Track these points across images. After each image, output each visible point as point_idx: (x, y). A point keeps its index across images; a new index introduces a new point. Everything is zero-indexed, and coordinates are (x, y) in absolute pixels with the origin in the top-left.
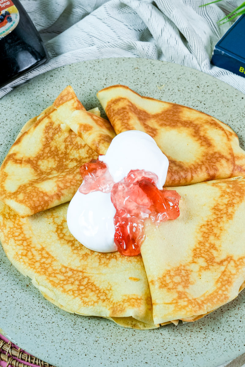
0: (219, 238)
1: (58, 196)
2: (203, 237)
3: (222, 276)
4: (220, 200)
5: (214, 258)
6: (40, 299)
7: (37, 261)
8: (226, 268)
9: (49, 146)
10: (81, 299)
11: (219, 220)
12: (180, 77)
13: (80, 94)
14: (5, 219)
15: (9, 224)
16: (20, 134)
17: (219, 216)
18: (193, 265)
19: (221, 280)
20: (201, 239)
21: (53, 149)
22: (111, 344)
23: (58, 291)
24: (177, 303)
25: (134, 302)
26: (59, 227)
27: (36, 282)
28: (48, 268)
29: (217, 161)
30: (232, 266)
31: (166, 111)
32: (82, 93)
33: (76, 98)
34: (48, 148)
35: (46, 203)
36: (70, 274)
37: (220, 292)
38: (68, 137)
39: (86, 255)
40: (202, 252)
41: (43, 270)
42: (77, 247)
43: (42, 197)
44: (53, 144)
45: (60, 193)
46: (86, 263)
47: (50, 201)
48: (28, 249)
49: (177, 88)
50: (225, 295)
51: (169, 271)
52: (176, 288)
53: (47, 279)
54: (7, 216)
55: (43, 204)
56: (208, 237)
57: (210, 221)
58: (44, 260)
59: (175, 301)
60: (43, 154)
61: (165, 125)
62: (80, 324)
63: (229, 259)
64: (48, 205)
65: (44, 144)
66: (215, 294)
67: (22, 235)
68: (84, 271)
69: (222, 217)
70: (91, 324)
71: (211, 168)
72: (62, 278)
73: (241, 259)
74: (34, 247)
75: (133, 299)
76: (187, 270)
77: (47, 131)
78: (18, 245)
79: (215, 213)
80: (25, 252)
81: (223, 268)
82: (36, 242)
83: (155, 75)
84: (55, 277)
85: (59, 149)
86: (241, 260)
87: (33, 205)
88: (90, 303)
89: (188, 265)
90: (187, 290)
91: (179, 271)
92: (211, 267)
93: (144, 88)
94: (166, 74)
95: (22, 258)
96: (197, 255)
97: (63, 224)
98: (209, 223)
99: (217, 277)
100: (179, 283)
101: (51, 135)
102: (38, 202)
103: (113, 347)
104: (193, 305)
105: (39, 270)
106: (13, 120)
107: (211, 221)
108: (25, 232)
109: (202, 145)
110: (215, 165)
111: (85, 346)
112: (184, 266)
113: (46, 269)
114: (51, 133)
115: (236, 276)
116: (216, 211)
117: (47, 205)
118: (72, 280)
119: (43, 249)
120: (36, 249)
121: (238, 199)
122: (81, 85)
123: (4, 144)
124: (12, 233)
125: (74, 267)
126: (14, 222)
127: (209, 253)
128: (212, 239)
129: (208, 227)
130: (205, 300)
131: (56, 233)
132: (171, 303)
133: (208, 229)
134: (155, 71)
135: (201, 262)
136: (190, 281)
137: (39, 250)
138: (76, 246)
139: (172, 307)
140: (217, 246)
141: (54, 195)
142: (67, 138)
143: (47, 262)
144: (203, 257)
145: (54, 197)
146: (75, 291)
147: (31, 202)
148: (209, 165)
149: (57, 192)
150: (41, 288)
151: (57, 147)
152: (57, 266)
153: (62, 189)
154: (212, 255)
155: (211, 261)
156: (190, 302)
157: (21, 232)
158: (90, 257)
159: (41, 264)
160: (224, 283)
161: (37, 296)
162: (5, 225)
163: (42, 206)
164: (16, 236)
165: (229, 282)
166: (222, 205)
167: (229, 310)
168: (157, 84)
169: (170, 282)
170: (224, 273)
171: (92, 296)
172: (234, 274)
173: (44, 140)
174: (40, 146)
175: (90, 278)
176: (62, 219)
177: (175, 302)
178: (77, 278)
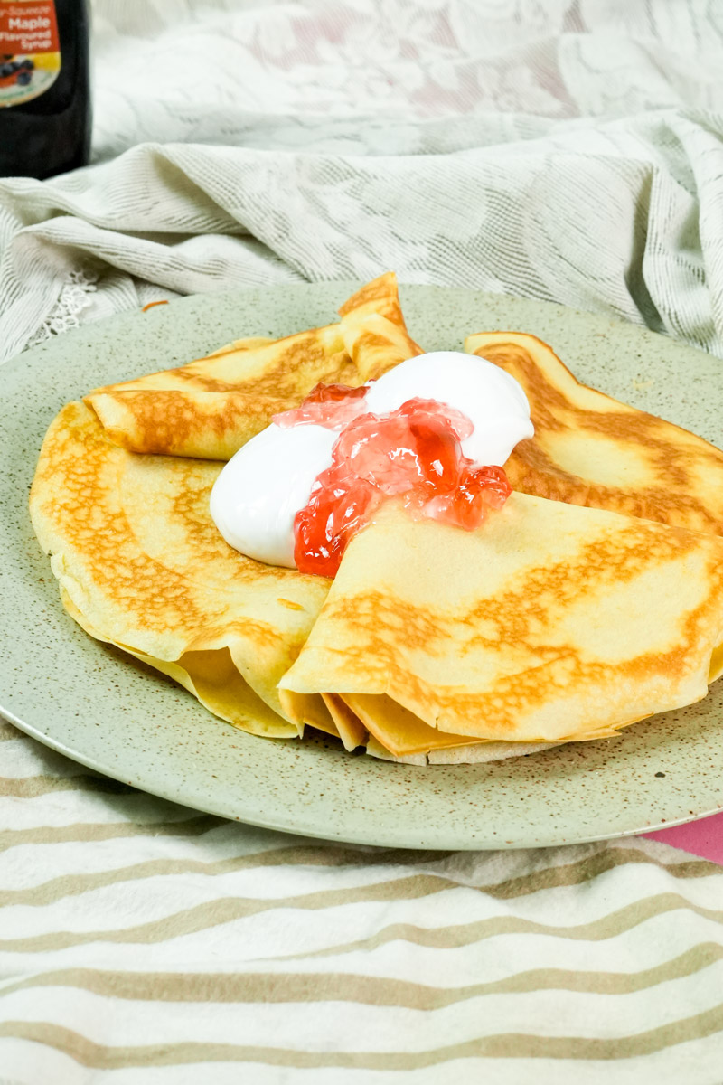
0: (568, 604)
1: (221, 424)
2: (526, 588)
3: (525, 677)
4: (618, 537)
5: (525, 633)
6: (51, 607)
7: (90, 529)
8: (546, 665)
9: (279, 379)
10: (141, 615)
11: (591, 572)
12: (703, 377)
13: (429, 342)
14: (74, 439)
15: (77, 450)
16: (228, 347)
17: (596, 565)
18: (463, 626)
19: (515, 682)
20: (518, 590)
21: (283, 386)
22: (156, 725)
23: (99, 593)
24: (358, 656)
25: (253, 631)
26: (189, 494)
27: (61, 564)
28: (106, 548)
29: (678, 509)
30: (564, 668)
31: (619, 415)
32: (434, 341)
33: (392, 299)
34: (273, 382)
35: (183, 426)
36: (151, 571)
37: (498, 703)
38: (334, 373)
39: (215, 555)
40: (502, 611)
41: (93, 547)
42: (204, 538)
43: (178, 408)
44: (291, 378)
45: (227, 420)
46: (201, 565)
47: (196, 425)
48: (86, 504)
49: (683, 396)
50: (508, 714)
51: (380, 596)
52: (373, 630)
53: (91, 563)
54: (82, 437)
55: (172, 425)
56: (539, 593)
57: (565, 565)
58: (108, 533)
59: (354, 652)
60: (253, 387)
61: (596, 429)
62: (111, 675)
63: (566, 652)
64: (185, 436)
65: (270, 372)
66: (482, 700)
67: (91, 478)
68: (189, 576)
69: (602, 570)
70: (137, 687)
71: (652, 512)
72: (127, 573)
73: (601, 666)
74: (102, 507)
75: (258, 626)
76: (435, 627)
77: (291, 352)
78: (68, 488)
79: (588, 556)
80: (75, 505)
81: (536, 662)
82: (114, 502)
83: (640, 359)
84: (112, 567)
85: (297, 390)
86: (598, 669)
87: (148, 415)
88: (154, 627)
89: (447, 621)
90: (403, 650)
91: (412, 614)
92: (504, 647)
93: (599, 375)
94: (670, 364)
95: (59, 511)
96: (485, 613)
97: (203, 494)
98: (561, 570)
99: (510, 673)
100: (391, 628)
101: (295, 361)
102: (164, 415)
103: (156, 730)
104: (399, 678)
105: (83, 543)
106: (232, 330)
107: (568, 567)
108: (101, 476)
109: (661, 477)
110: (666, 513)
111: (88, 705)
112: (433, 618)
113: (100, 548)
114: (300, 357)
115: (562, 693)
116: (592, 553)
117: (182, 431)
118: (148, 583)
119: (122, 515)
120: (105, 510)
121: (668, 551)
122: (443, 326)
123: (180, 360)
124: (69, 465)
125: (167, 564)
126: (89, 452)
127: (519, 619)
128: (546, 600)
129: (553, 577)
130: (446, 698)
131: (174, 502)
132: (340, 652)
133: (549, 579)
134: (644, 351)
135: (488, 629)
136: (427, 645)
137: (109, 515)
138: (203, 534)
139: (340, 661)
140: (550, 615)
141: (211, 417)
142: (329, 375)
143: (112, 538)
144: (498, 622)
145: (208, 421)
146: (139, 600)
147: (147, 408)
148: (649, 506)
149: (221, 413)
150: (65, 582)
151: (297, 386)
152: (130, 552)
153: (237, 412)
154: (526, 626)
155: (513, 636)
156: (395, 670)
157: (92, 470)
158: (218, 561)
159: (97, 535)
160: (518, 690)
161: (49, 602)
162: (63, 448)
163: (168, 429)
164: (75, 474)
165: (535, 695)
166: (617, 548)
167: (510, 777)
168: (635, 378)
169: (366, 615)
170: (532, 672)
171: (171, 617)
172: (560, 687)
173: (275, 366)
174: (259, 374)
175: (191, 590)
176: (207, 484)
177: (355, 655)
178: (162, 582)
